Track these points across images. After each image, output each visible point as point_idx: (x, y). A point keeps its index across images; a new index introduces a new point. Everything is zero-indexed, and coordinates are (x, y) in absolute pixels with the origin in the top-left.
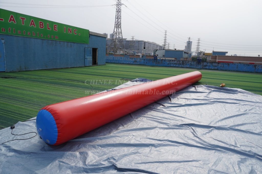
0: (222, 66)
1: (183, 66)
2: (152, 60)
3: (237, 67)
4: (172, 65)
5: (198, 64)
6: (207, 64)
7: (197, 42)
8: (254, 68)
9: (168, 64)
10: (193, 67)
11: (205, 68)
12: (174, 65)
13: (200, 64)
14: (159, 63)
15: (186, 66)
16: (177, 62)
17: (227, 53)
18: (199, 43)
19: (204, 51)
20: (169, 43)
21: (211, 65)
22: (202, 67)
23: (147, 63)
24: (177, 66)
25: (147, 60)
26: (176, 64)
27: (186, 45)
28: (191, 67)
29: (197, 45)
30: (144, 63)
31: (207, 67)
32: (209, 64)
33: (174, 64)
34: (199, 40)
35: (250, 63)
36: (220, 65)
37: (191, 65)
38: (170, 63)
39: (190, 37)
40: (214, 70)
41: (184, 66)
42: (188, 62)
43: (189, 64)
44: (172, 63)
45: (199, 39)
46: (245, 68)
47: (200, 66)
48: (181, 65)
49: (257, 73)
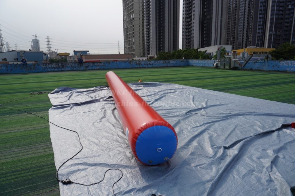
0: (104, 65)
1: (63, 69)
2: (19, 66)
3: (117, 65)
4: (49, 70)
5: (80, 65)
6: (89, 65)
7: (47, 40)
8: (130, 64)
9: (44, 69)
10: (75, 69)
11: (88, 69)
12: (52, 70)
13: (82, 65)
14: (31, 69)
15: (67, 69)
16: (55, 65)
17: (88, 51)
18: (49, 41)
19: (56, 51)
20: (7, 42)
21: (93, 65)
22: (84, 68)
23: (11, 70)
24: (56, 69)
25: (11, 66)
26: (54, 68)
27: (32, 45)
28: (73, 69)
29: (47, 44)
30: (7, 71)
31: (90, 68)
32: (91, 65)
33: (52, 68)
34: (48, 38)
35: (114, 60)
36: (102, 64)
37: (72, 67)
38: (47, 68)
39: (36, 35)
40: (97, 69)
41: (65, 69)
42: (69, 65)
43: (69, 67)
44: (49, 68)
45: (48, 36)
46: (123, 65)
47: (82, 67)
48: (60, 68)
49: (133, 68)
